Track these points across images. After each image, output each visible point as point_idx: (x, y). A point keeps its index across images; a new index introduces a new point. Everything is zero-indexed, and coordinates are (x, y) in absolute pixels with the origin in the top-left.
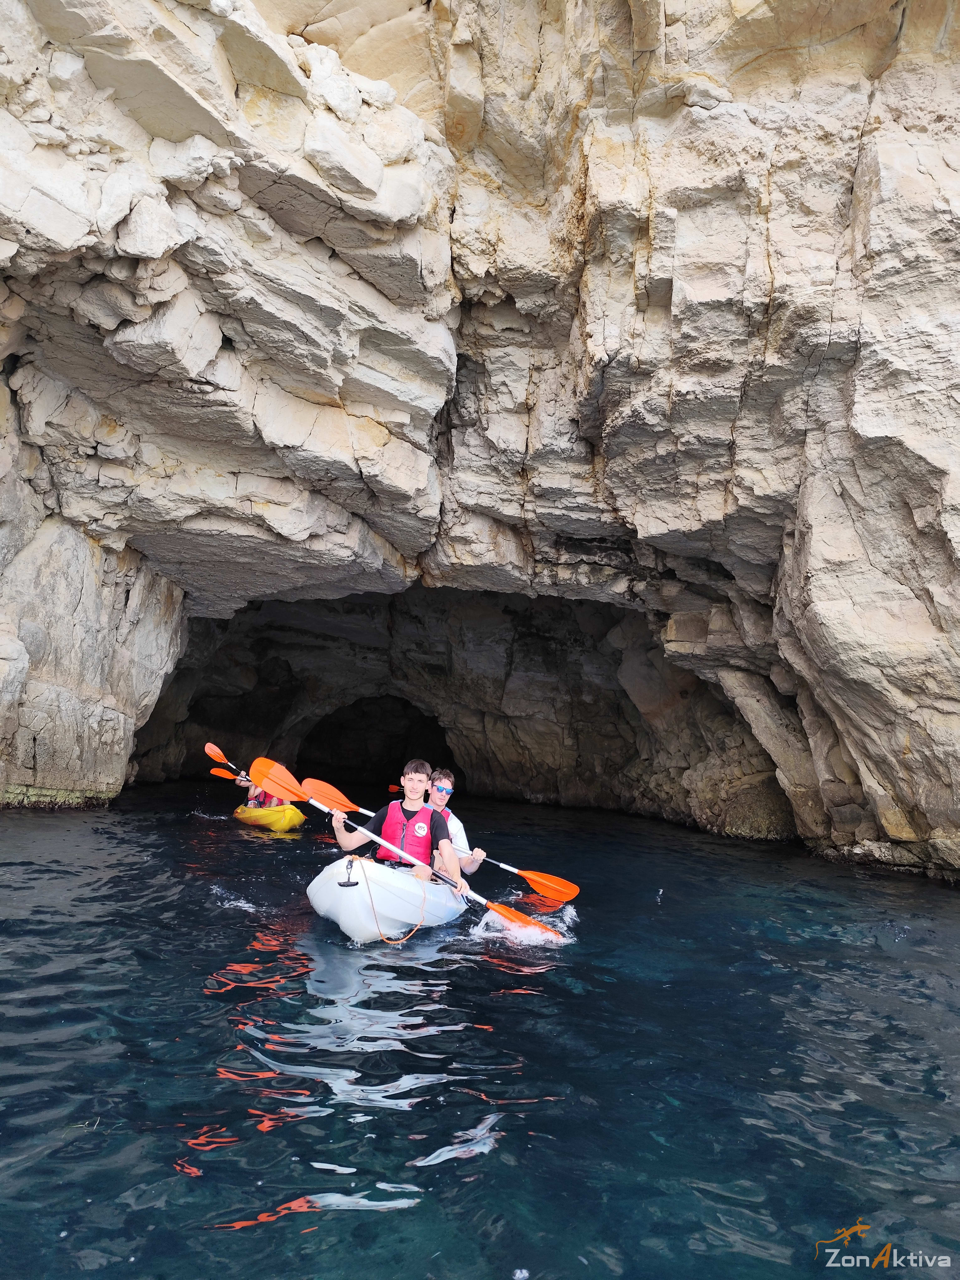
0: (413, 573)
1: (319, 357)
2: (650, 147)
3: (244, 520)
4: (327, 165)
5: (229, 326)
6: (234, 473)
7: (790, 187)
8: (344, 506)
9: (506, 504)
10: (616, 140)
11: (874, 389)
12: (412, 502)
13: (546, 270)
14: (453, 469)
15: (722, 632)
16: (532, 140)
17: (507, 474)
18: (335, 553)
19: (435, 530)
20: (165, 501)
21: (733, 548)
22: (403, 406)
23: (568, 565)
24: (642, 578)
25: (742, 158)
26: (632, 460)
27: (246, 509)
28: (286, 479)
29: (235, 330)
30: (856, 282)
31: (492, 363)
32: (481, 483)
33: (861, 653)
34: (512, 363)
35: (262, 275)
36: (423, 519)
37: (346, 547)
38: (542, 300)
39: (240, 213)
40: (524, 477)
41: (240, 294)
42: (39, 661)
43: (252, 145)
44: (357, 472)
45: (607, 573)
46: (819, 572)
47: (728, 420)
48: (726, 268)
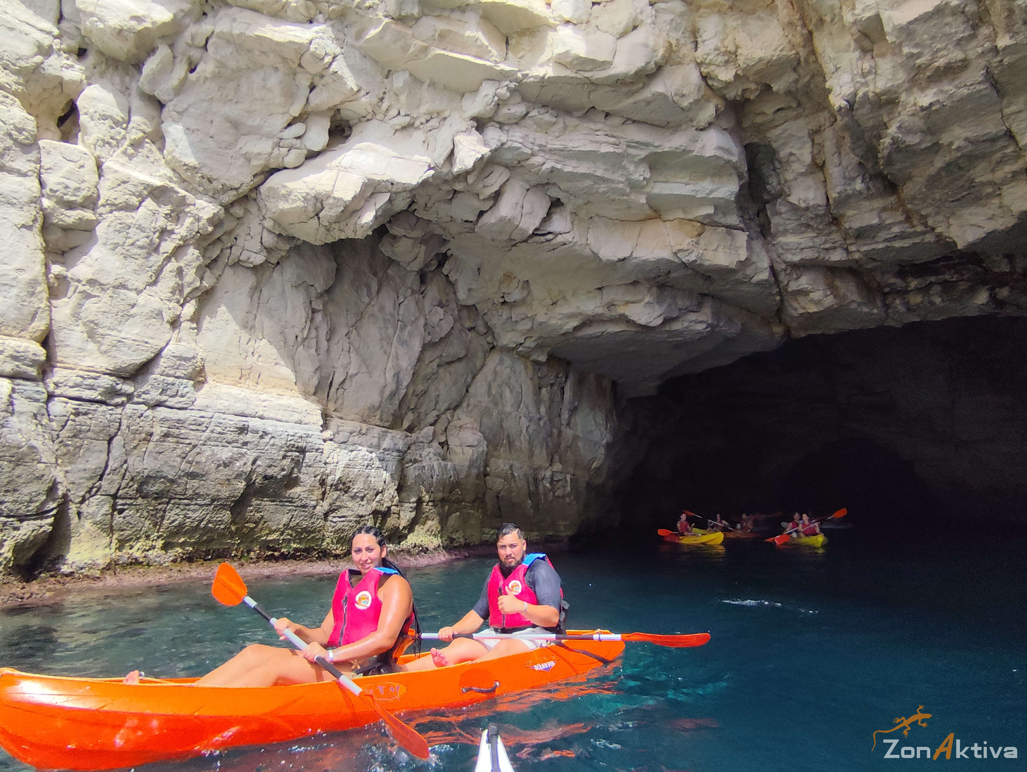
0: (778, 330)
1: (618, 189)
3: (612, 320)
4: (570, 59)
8: (689, 292)
9: (831, 251)
12: (740, 273)
13: (784, 53)
14: (774, 237)
17: (821, 227)
18: (692, 328)
19: (775, 290)
20: (556, 321)
22: (704, 201)
23: (918, 290)
24: (1004, 284)
27: (613, 312)
28: (635, 282)
29: (556, 192)
31: (776, 141)
32: (800, 241)
34: (792, 136)
35: (556, 149)
36: (759, 284)
37: (700, 322)
38: (793, 76)
39: (529, 115)
40: (836, 225)
41: (544, 167)
42: (497, 446)
43: (519, 71)
44: (680, 262)
45: (961, 288)
47: (993, 112)
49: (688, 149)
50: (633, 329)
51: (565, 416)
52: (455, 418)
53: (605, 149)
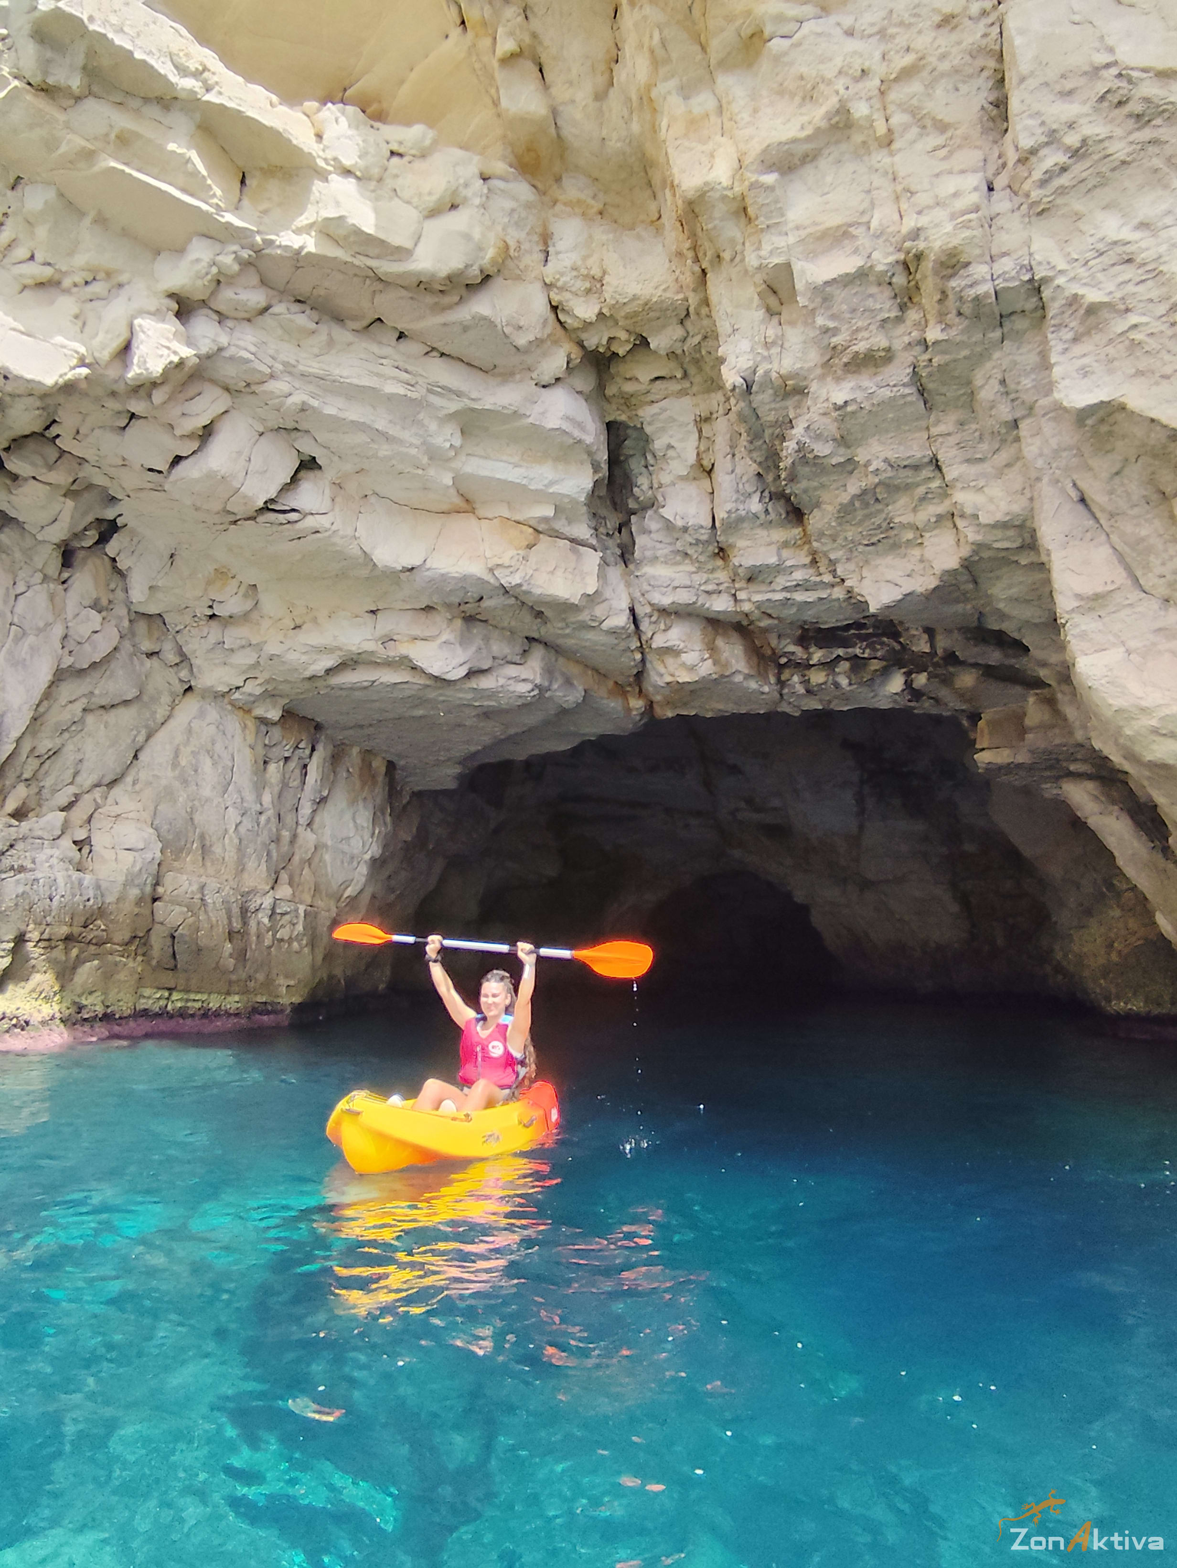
0: (637, 704)
1: (409, 456)
2: (736, 107)
3: (389, 664)
5: (301, 441)
7: (914, 102)
8: (510, 632)
9: (714, 596)
10: (698, 111)
11: (1073, 340)
12: (586, 612)
13: (668, 294)
14: (638, 565)
15: (1044, 727)
17: (702, 558)
18: (511, 688)
19: (634, 644)
20: (298, 655)
21: (1002, 606)
22: (540, 496)
23: (822, 665)
24: (922, 669)
25: (840, 83)
26: (829, 508)
27: (391, 651)
28: (429, 608)
29: (309, 444)
30: (1016, 200)
31: (650, 425)
32: (673, 575)
33: (1146, 721)
34: (672, 420)
35: (312, 375)
36: (613, 632)
37: (524, 680)
38: (679, 332)
39: (270, 311)
40: (723, 559)
41: (290, 400)
42: (181, 850)
43: (258, 232)
44: (497, 584)
45: (873, 668)
46: (1073, 615)
47: (920, 429)
48: (850, 229)
49: (522, 411)
50: (422, 682)
51: (306, 810)
52: (110, 800)
53: (391, 388)
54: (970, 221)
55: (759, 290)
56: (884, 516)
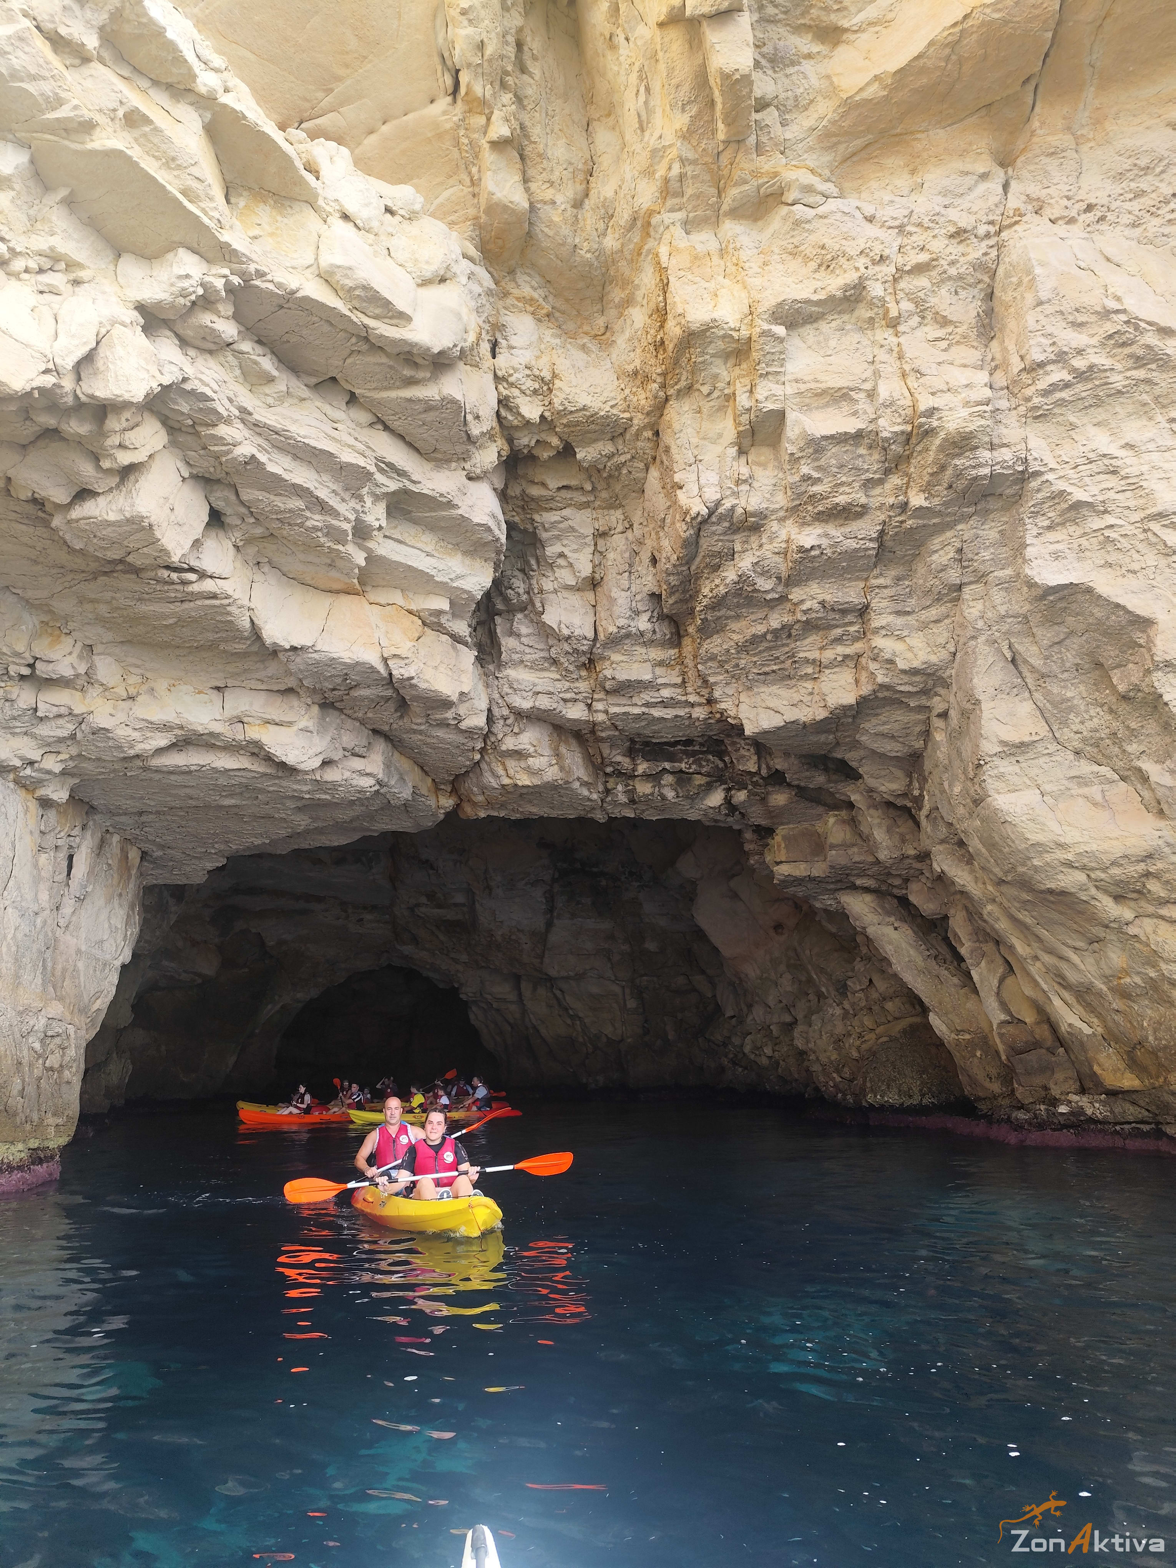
0: (447, 803)
1: (337, 529)
2: (744, 255)
3: (233, 748)
4: (350, 283)
5: (218, 494)
6: (218, 688)
7: (921, 294)
8: (362, 723)
9: (569, 705)
10: (700, 248)
11: (1049, 528)
12: (453, 710)
13: (615, 411)
14: (500, 665)
15: (844, 846)
16: (589, 255)
17: (570, 668)
18: (354, 782)
19: (479, 745)
20: (129, 731)
21: (864, 738)
22: (441, 588)
23: (647, 776)
24: (742, 786)
25: (861, 262)
26: (735, 637)
27: (238, 734)
28: (290, 691)
29: (226, 500)
30: (1014, 402)
31: (546, 530)
32: (537, 681)
33: (1061, 855)
34: (572, 529)
35: (265, 426)
36: (466, 731)
37: (367, 774)
38: (609, 448)
39: (235, 346)
40: (590, 669)
41: (236, 451)
43: (252, 259)
44: (386, 675)
45: (697, 783)
46: (994, 758)
47: (858, 579)
48: (852, 393)
49: (455, 501)
51: (68, 909)
53: (350, 457)
54: (985, 412)
55: (741, 429)
56: (787, 649)
